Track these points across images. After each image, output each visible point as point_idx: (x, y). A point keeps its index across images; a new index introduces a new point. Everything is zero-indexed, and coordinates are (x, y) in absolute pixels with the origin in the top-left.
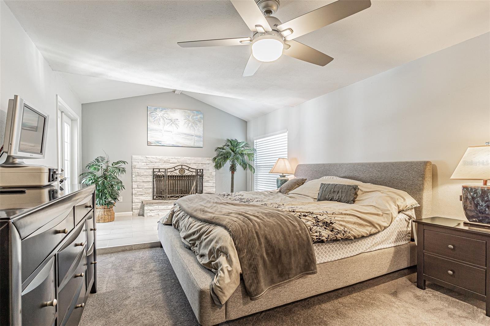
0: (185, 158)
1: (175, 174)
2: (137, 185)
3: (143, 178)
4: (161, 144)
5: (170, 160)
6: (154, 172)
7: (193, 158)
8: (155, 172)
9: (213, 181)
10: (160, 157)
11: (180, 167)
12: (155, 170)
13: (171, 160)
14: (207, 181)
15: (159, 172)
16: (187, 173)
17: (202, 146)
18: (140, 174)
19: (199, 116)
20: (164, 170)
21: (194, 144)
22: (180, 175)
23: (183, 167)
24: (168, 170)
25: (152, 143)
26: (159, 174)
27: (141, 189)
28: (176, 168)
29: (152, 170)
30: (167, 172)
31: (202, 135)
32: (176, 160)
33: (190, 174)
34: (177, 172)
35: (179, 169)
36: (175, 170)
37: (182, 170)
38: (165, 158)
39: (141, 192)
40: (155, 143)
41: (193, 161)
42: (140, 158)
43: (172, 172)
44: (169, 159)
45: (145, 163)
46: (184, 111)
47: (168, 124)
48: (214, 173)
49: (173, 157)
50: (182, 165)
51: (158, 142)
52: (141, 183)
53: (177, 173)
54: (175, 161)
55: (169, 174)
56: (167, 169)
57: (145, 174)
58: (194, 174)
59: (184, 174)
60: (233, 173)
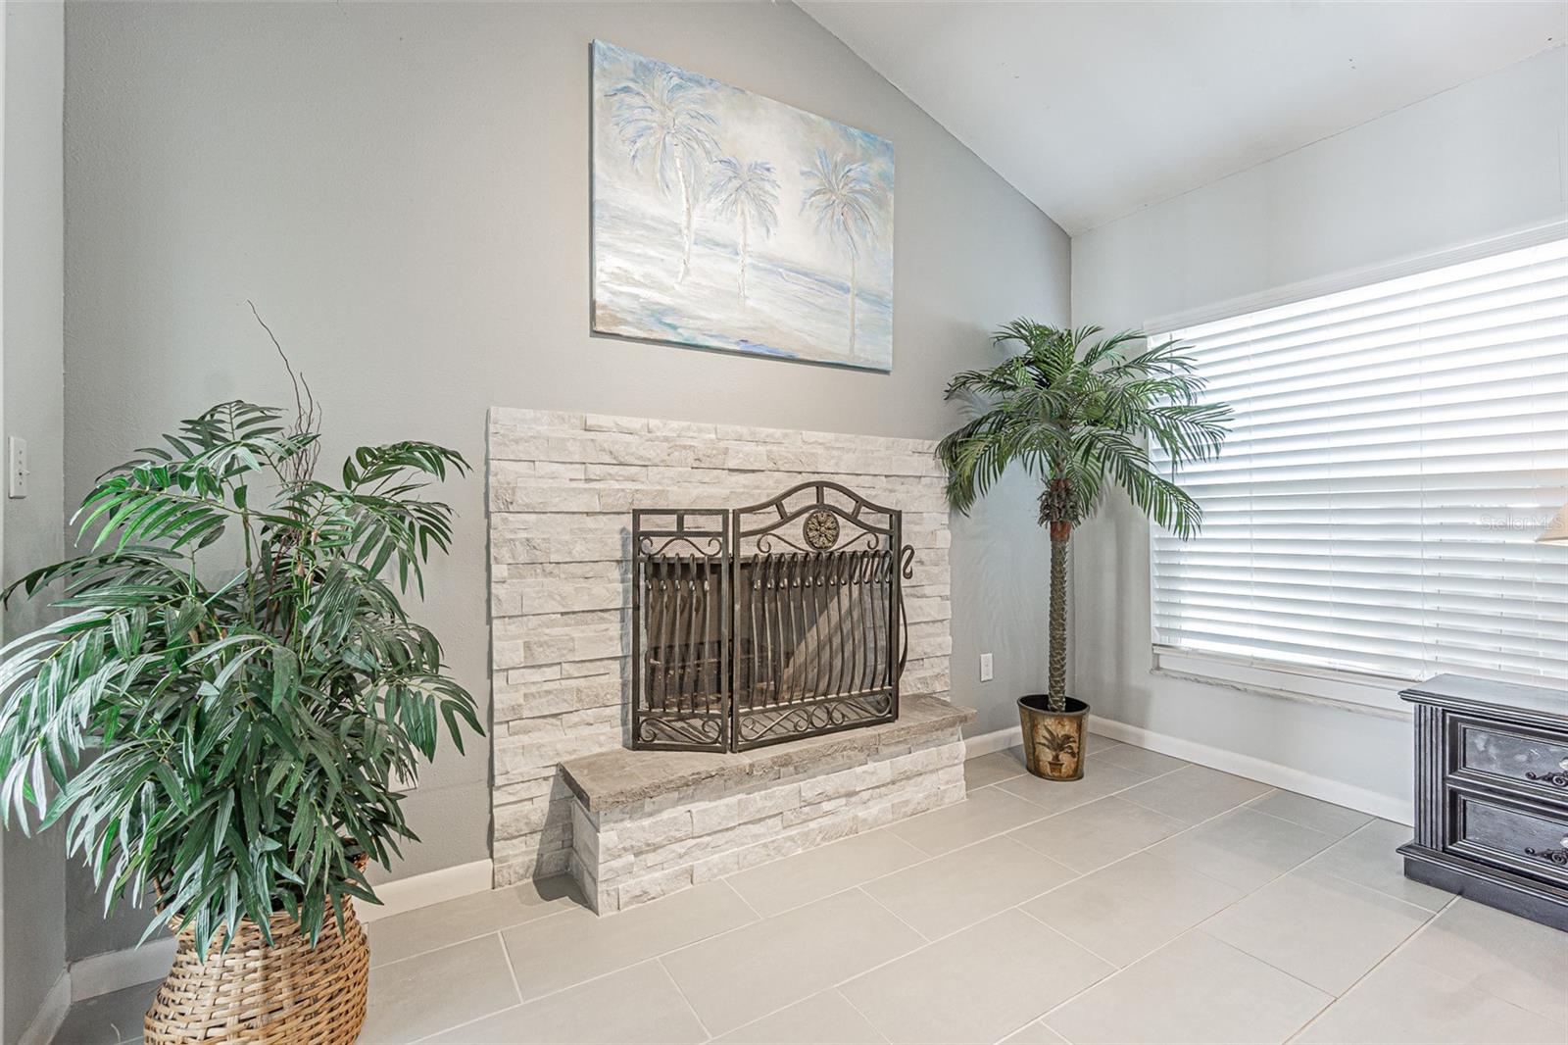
0: (808, 435)
1: (786, 551)
2: (527, 646)
3: (568, 588)
4: (674, 328)
5: (726, 451)
6: (638, 537)
8: (648, 535)
9: (939, 590)
10: (674, 424)
11: (808, 498)
12: (647, 524)
13: (732, 445)
15: (681, 534)
16: (847, 539)
17: (886, 362)
18: (547, 553)
19: (875, 166)
20: (714, 524)
21: (852, 350)
22: (809, 552)
23: (831, 497)
24: (744, 523)
25: (625, 322)
26: (680, 550)
27: (551, 673)
28: (789, 507)
29: (627, 521)
30: (738, 535)
31: (887, 289)
32: (761, 449)
33: (861, 544)
34: (794, 531)
35: (806, 515)
36: (785, 519)
37: (822, 516)
38: (703, 435)
39: (548, 692)
40: (638, 324)
42: (543, 429)
43: (764, 531)
44: (722, 444)
45: (578, 472)
46: (802, 118)
47: (716, 188)
49: (744, 431)
50: (820, 486)
51: (658, 313)
52: (551, 624)
53: (791, 539)
55: (748, 550)
56: (737, 513)
57: (579, 551)
58: (884, 544)
59: (831, 550)
60: (1059, 533)
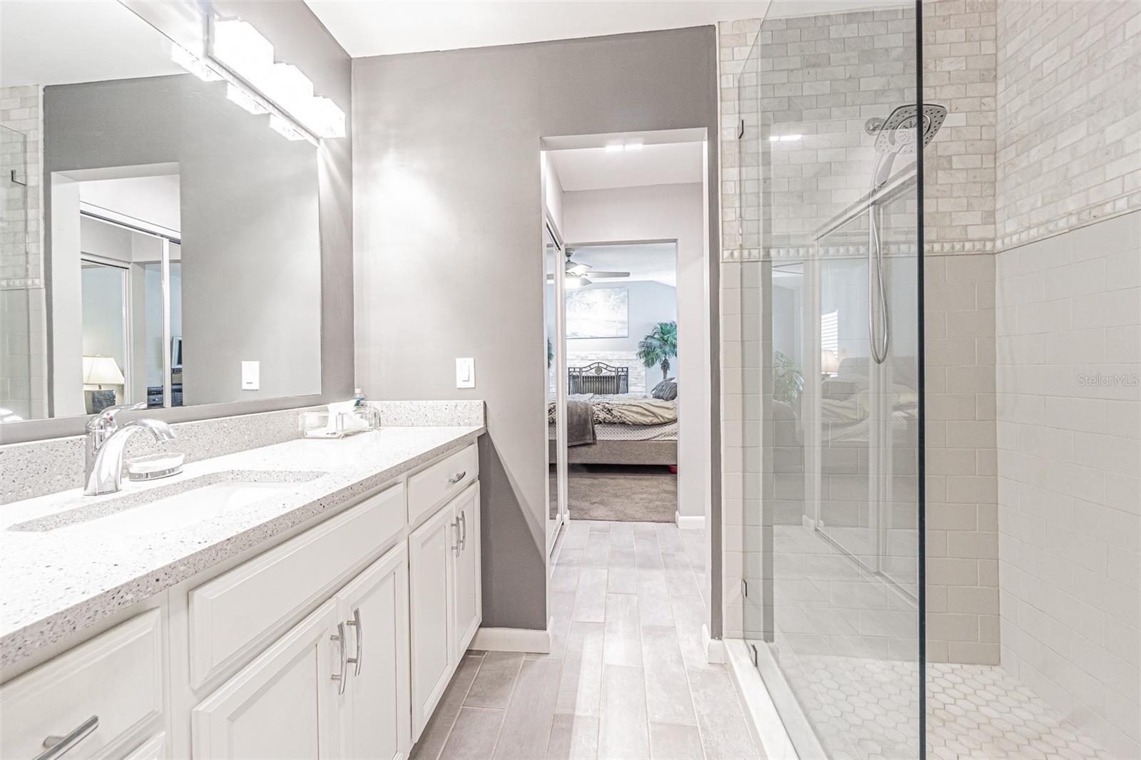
0: (607, 352)
1: (591, 375)
4: (577, 336)
6: (569, 372)
7: (615, 352)
9: (641, 385)
10: (578, 353)
11: (596, 365)
12: (571, 370)
14: (635, 385)
15: (574, 371)
16: (605, 373)
17: (626, 335)
19: (623, 294)
20: (578, 370)
21: (617, 334)
22: (596, 375)
23: (600, 365)
24: (584, 370)
26: (574, 374)
28: (592, 367)
29: (568, 369)
30: (582, 372)
31: (626, 319)
33: (608, 374)
34: (593, 371)
35: (595, 368)
36: (591, 369)
37: (599, 369)
38: (583, 354)
40: (571, 336)
41: (615, 357)
43: (587, 372)
48: (643, 373)
49: (592, 353)
50: (600, 363)
51: (574, 334)
53: (593, 373)
54: (593, 357)
55: (584, 374)
56: (583, 368)
58: (613, 374)
59: (601, 375)
60: (665, 372)
